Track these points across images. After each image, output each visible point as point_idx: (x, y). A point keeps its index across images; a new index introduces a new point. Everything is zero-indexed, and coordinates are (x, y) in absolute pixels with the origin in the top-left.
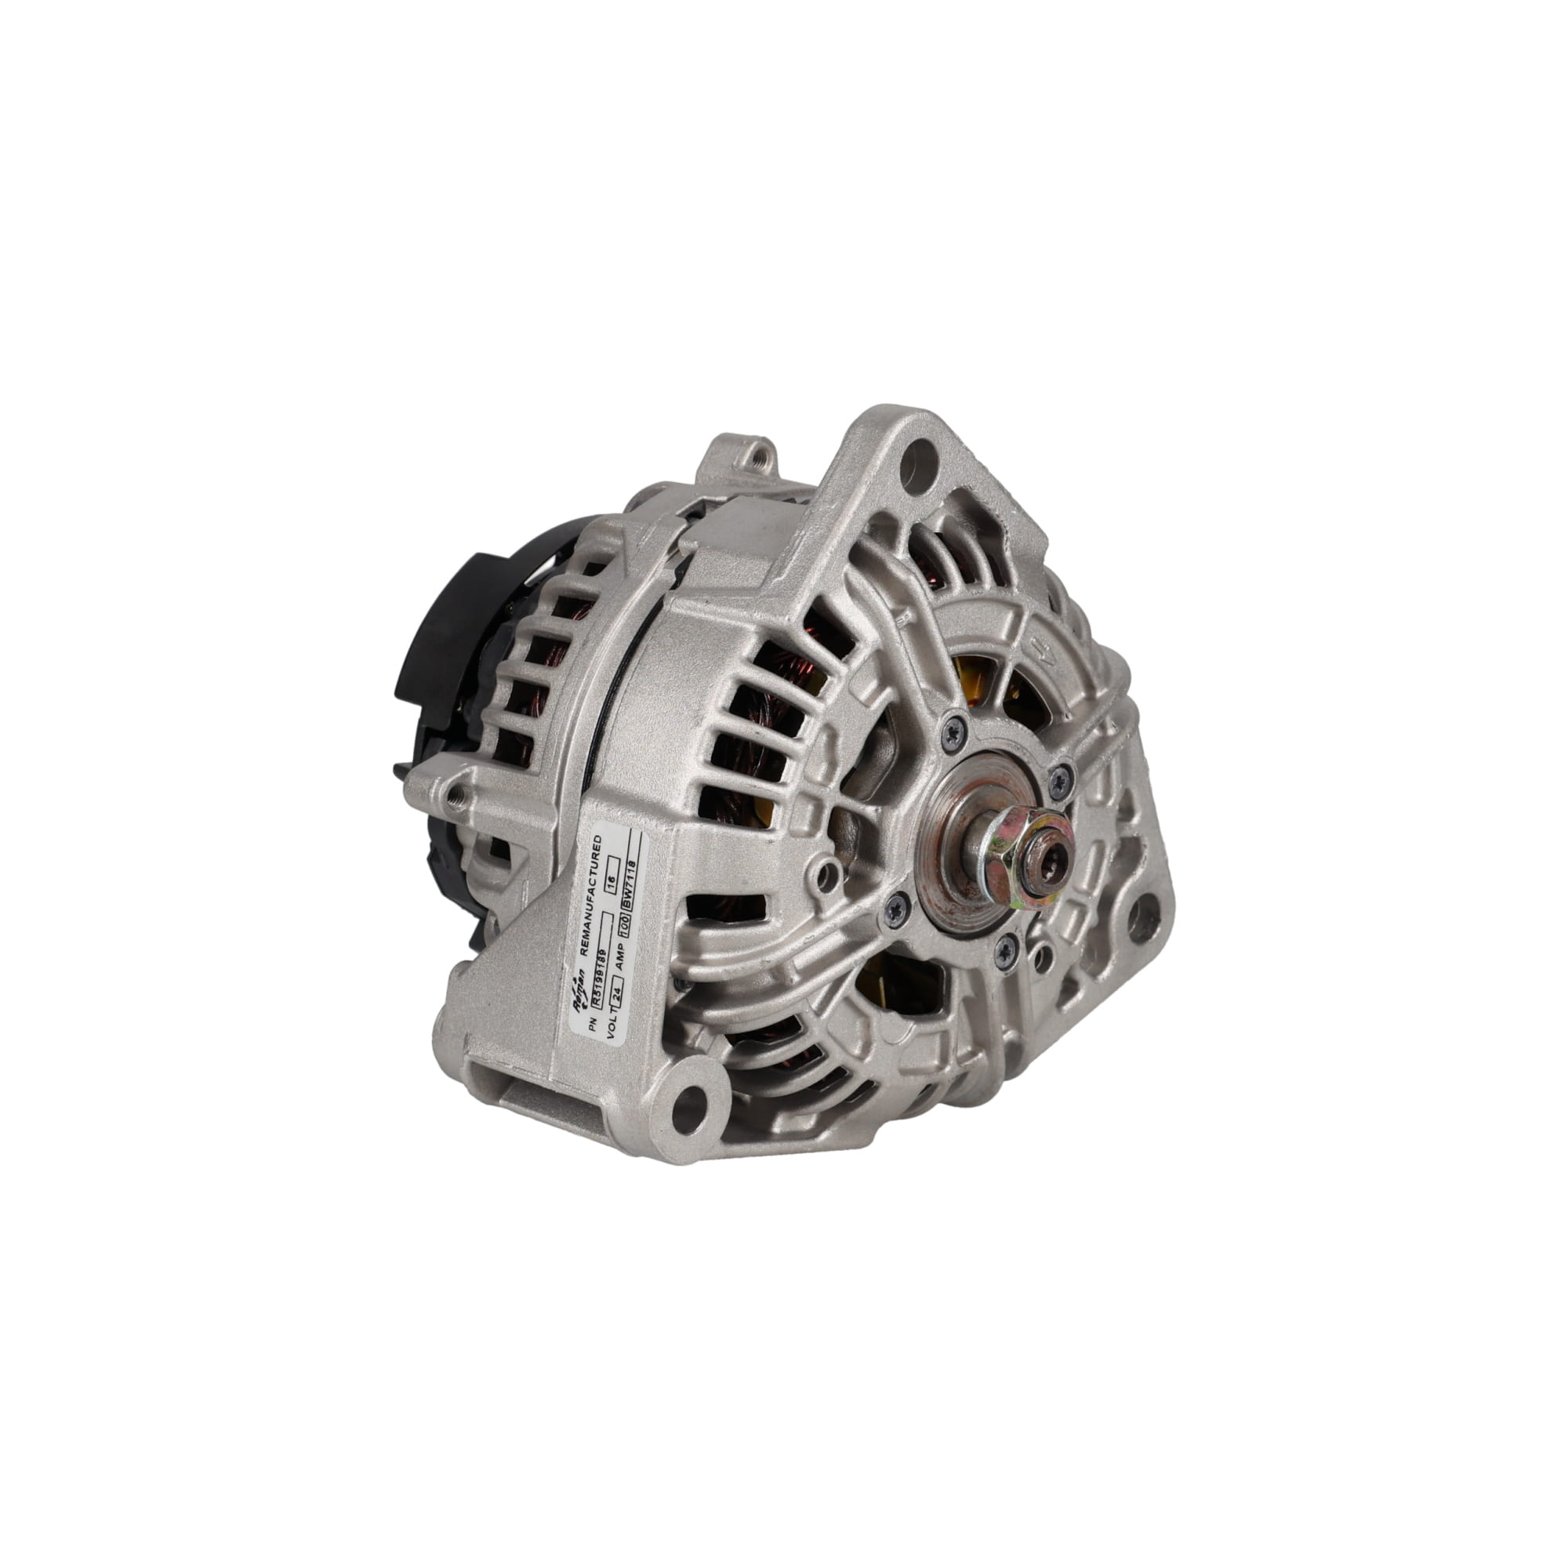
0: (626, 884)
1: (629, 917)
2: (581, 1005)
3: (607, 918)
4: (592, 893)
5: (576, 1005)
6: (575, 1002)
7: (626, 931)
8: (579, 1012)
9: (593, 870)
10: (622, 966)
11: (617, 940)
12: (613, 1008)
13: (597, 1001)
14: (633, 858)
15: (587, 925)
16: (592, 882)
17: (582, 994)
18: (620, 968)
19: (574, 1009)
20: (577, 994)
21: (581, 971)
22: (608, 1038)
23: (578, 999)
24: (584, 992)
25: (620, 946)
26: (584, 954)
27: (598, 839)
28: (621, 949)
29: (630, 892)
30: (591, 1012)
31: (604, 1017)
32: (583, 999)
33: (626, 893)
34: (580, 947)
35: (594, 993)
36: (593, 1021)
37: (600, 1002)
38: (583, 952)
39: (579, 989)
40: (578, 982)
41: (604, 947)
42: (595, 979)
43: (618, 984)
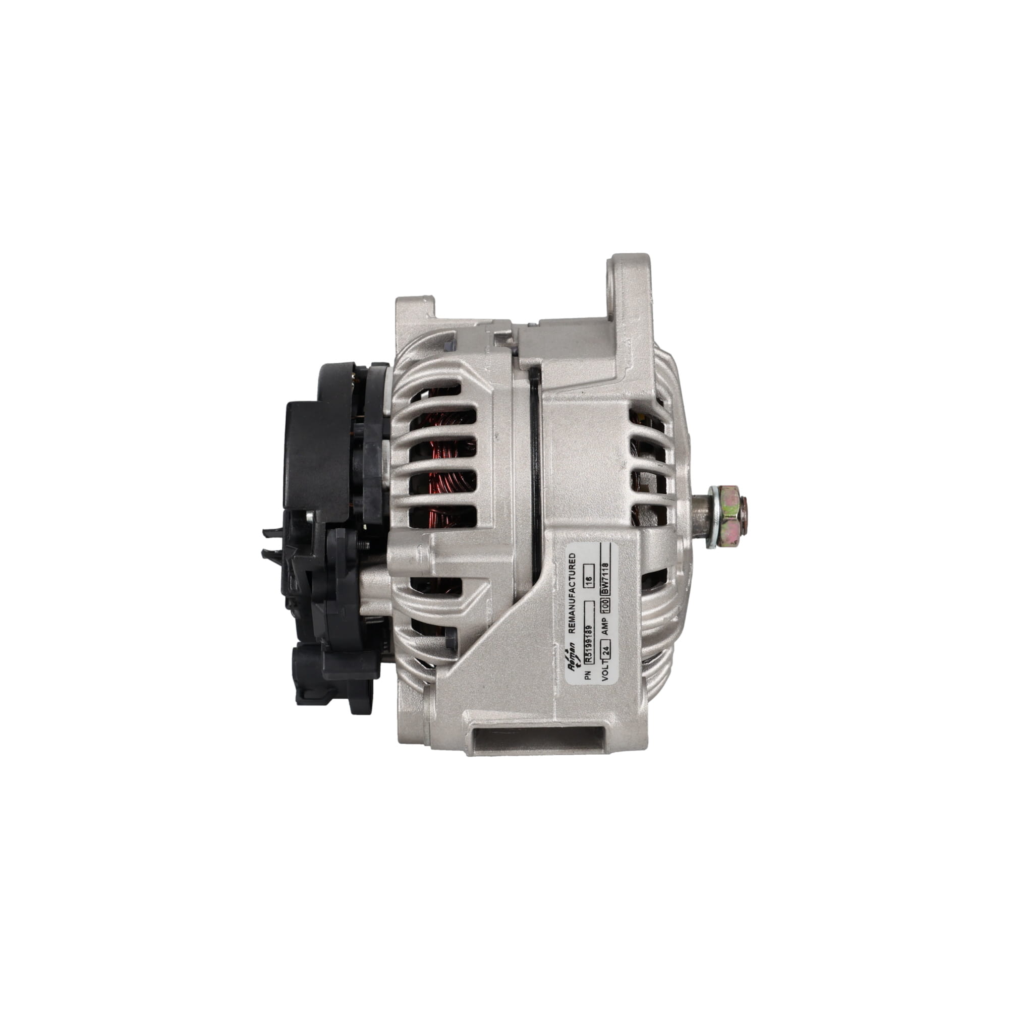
0: (601, 579)
1: (608, 600)
2: (575, 666)
3: (589, 606)
4: (573, 592)
5: (570, 667)
6: (569, 665)
7: (608, 609)
8: (574, 670)
9: (571, 577)
10: (607, 632)
11: (599, 617)
12: (604, 661)
13: (589, 659)
14: (605, 560)
15: (572, 613)
16: (572, 584)
17: (575, 658)
18: (606, 633)
19: (570, 670)
20: (570, 659)
21: (571, 644)
22: (603, 680)
23: (572, 662)
24: (577, 657)
25: (604, 620)
26: (572, 632)
27: (572, 556)
28: (605, 621)
29: (607, 583)
30: (585, 668)
31: (596, 669)
32: (576, 661)
33: (603, 585)
34: (567, 628)
35: (585, 654)
36: (588, 673)
37: (592, 660)
38: (571, 631)
39: (571, 656)
40: (570, 651)
41: (589, 622)
42: (585, 646)
43: (605, 644)
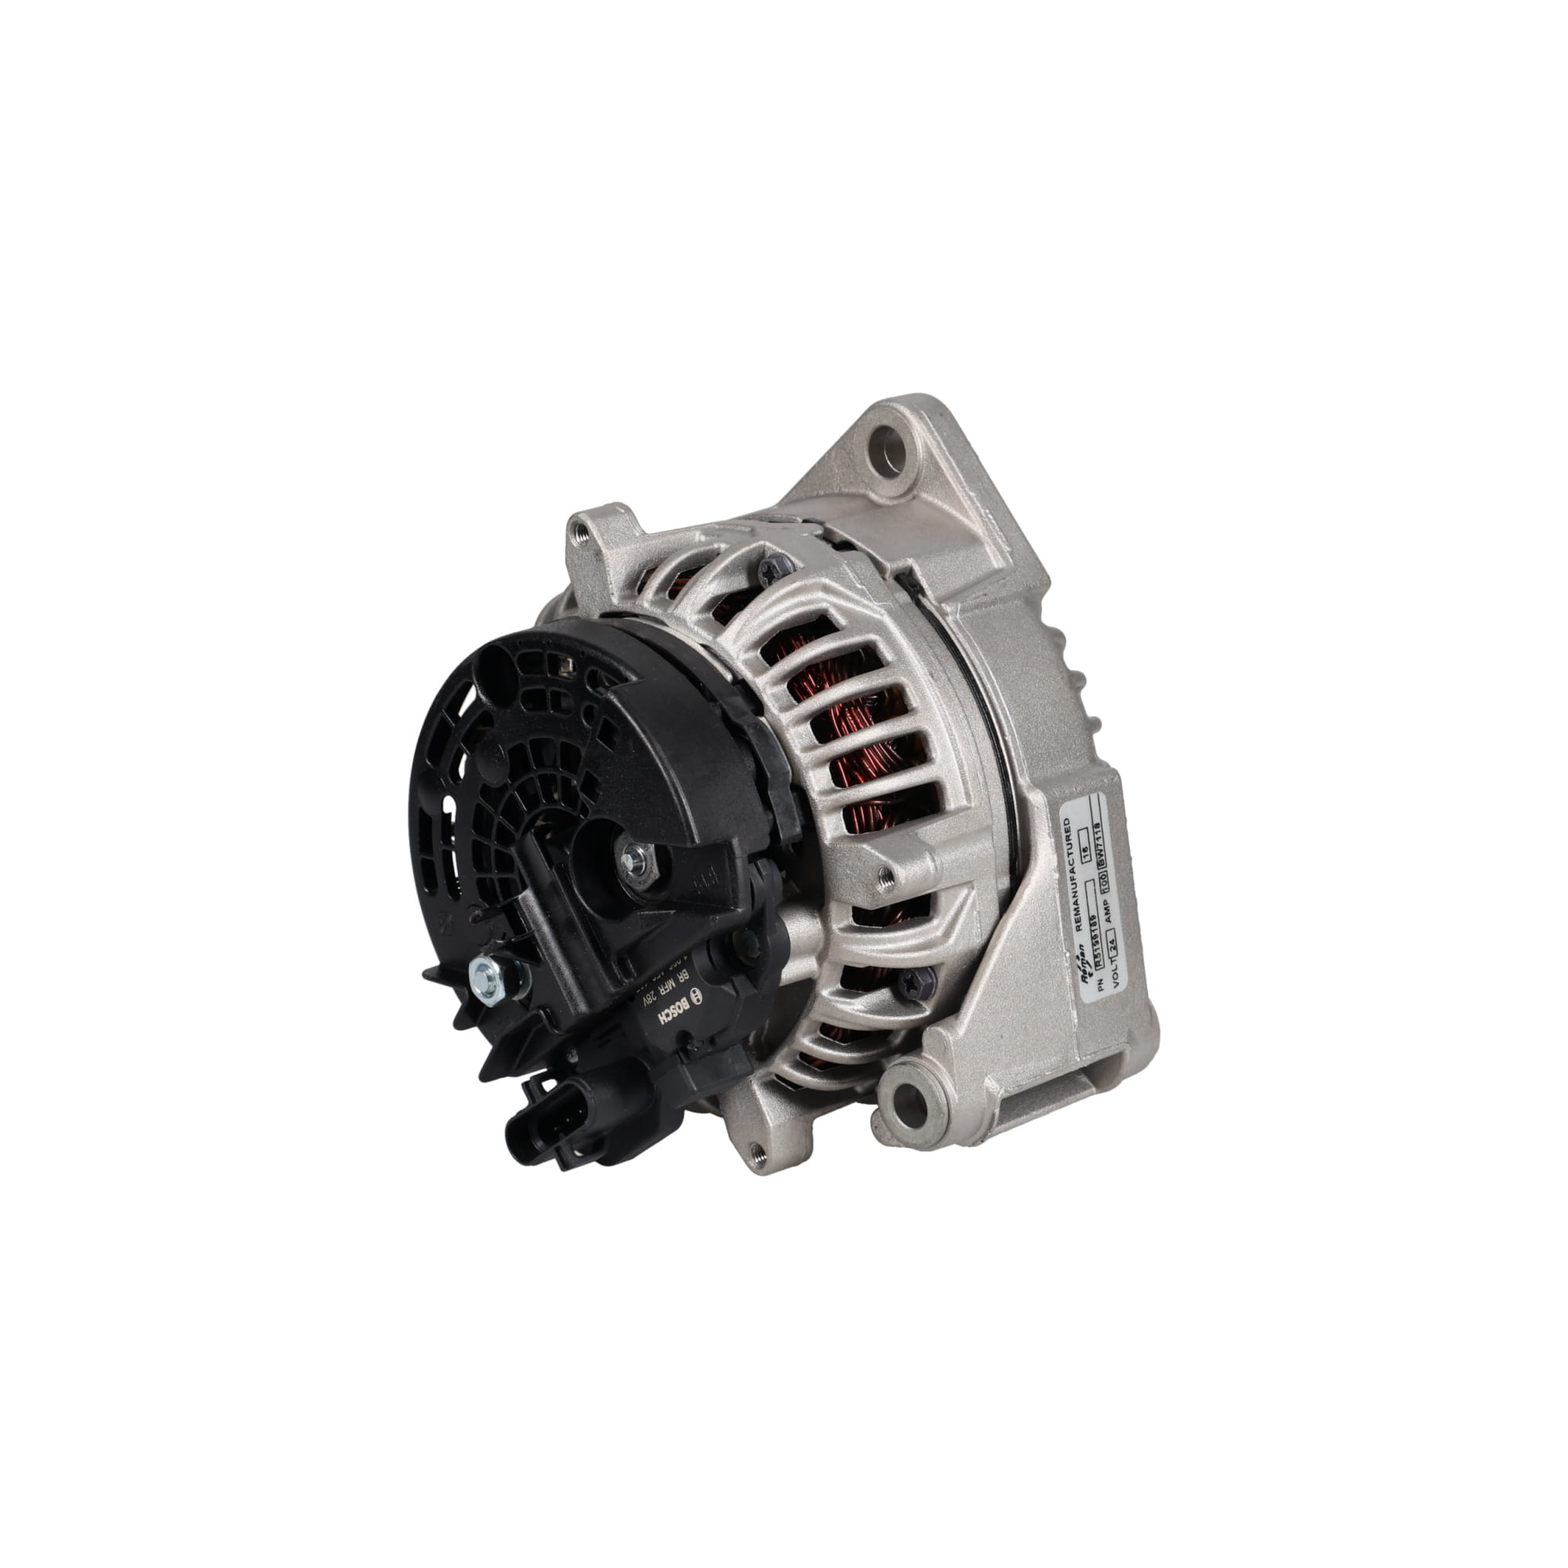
0: (1096, 846)
1: (1105, 873)
2: (1087, 976)
3: (1090, 885)
4: (1074, 872)
5: (1084, 979)
6: (1082, 976)
7: (1107, 886)
8: (1087, 983)
9: (1070, 851)
10: (1111, 919)
11: (1101, 898)
12: (1113, 959)
13: (1099, 962)
14: (1096, 820)
15: (1076, 903)
16: (1071, 863)
17: (1087, 965)
18: (1109, 921)
19: (1083, 983)
20: (1082, 968)
21: (1081, 946)
22: (1115, 987)
23: (1084, 972)
24: (1088, 963)
25: (1105, 902)
26: (1080, 930)
27: (1067, 822)
28: (1107, 904)
29: (1101, 851)
30: (1097, 975)
31: (1106, 973)
32: (1088, 969)
33: (1099, 854)
34: (1074, 925)
35: (1095, 957)
36: (1100, 982)
37: (1101, 963)
38: (1078, 929)
39: (1083, 963)
40: (1081, 957)
41: (1093, 912)
42: (1093, 945)
43: (1111, 937)
